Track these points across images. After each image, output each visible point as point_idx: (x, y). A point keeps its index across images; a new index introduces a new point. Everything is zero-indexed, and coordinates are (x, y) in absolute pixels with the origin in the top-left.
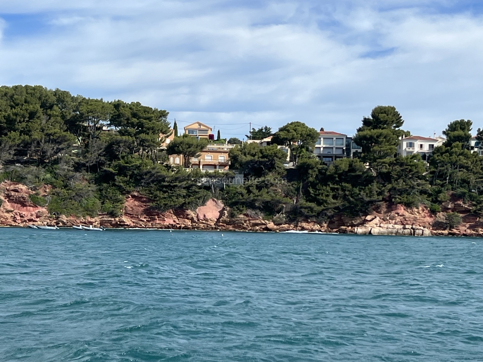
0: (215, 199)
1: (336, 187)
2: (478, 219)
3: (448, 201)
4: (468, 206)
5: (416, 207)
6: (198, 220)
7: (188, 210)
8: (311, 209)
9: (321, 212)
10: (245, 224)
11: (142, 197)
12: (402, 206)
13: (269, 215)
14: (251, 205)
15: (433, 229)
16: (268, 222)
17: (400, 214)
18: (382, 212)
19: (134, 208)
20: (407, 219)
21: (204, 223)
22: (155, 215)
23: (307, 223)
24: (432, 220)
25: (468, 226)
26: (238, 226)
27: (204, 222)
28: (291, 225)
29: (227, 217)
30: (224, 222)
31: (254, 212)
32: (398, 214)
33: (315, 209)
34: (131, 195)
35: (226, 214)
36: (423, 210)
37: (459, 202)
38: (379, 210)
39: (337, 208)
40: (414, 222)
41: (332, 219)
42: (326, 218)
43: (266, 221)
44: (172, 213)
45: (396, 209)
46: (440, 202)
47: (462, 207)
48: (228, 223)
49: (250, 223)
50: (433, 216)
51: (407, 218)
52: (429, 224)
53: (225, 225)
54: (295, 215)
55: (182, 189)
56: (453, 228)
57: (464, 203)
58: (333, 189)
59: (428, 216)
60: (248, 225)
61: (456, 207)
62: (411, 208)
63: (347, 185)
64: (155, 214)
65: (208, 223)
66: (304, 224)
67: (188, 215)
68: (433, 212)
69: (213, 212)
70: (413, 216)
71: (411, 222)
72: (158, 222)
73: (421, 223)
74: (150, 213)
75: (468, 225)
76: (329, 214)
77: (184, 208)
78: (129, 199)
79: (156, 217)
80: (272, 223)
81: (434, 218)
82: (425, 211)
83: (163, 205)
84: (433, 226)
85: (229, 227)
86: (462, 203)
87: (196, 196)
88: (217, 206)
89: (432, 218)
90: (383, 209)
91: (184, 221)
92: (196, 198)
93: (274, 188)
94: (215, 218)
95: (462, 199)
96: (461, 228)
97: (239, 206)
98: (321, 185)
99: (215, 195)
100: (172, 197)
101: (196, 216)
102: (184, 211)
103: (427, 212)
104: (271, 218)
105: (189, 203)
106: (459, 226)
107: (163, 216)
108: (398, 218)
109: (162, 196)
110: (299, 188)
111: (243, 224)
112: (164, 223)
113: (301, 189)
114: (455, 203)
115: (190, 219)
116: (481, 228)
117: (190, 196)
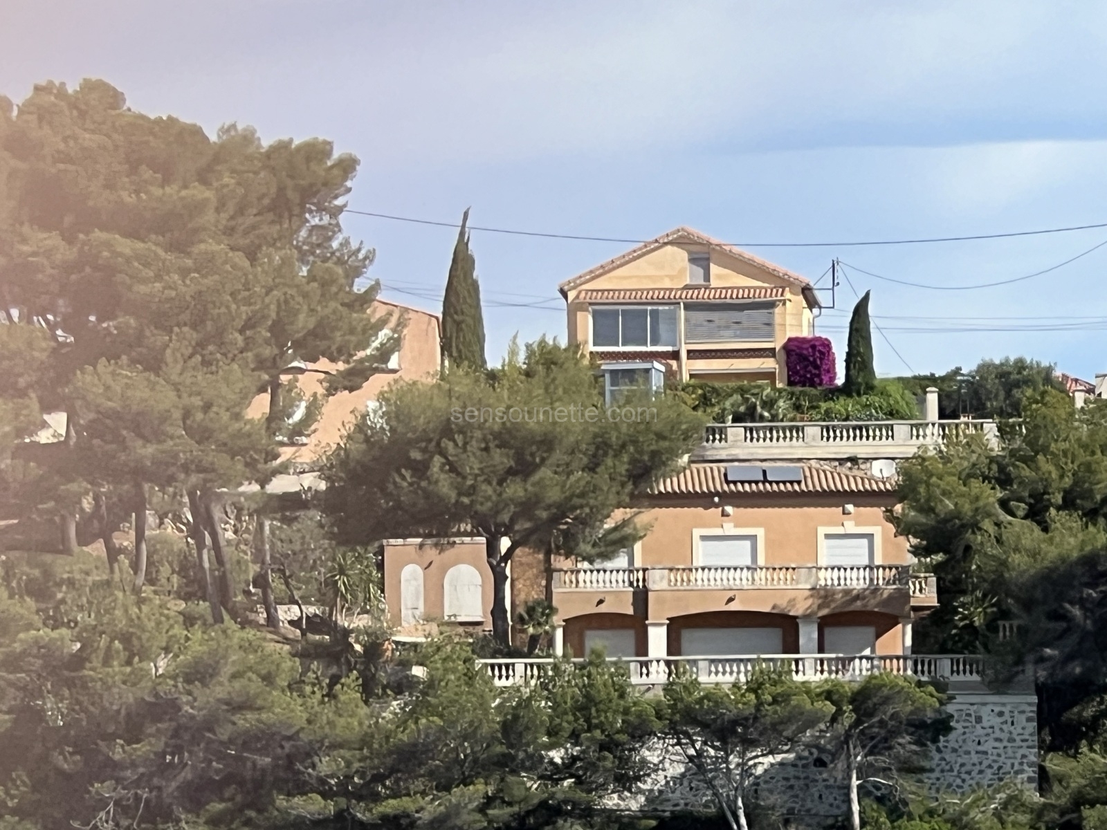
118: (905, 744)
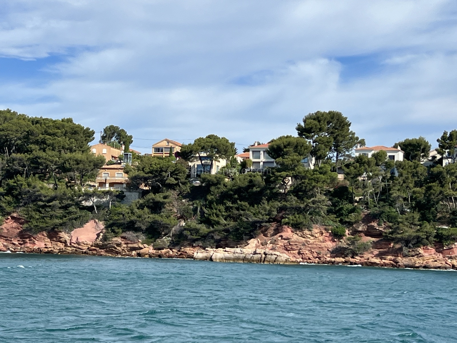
0: (97, 220)
1: (231, 205)
2: (392, 244)
3: (361, 222)
4: (385, 228)
5: (308, 229)
6: (70, 244)
7: (61, 232)
8: (197, 231)
9: (207, 234)
10: (118, 248)
11: (20, 219)
12: (288, 227)
13: (151, 238)
14: (131, 226)
15: (331, 257)
16: (147, 246)
17: (284, 237)
18: (269, 235)
19: (10, 229)
21: (74, 247)
22: (26, 238)
25: (378, 253)
26: (111, 250)
27: (75, 245)
28: (173, 250)
29: (101, 241)
30: (97, 245)
31: (135, 235)
32: (281, 236)
33: (201, 232)
34: (11, 217)
35: (101, 237)
36: (322, 234)
37: (373, 224)
38: (266, 233)
39: (227, 231)
40: (302, 247)
41: (220, 244)
42: (213, 241)
43: (145, 245)
44: (45, 234)
45: (282, 231)
46: (349, 224)
47: (376, 229)
48: (101, 247)
49: (127, 247)
50: (335, 240)
51: (292, 242)
52: (328, 250)
53: (97, 249)
54: (179, 238)
56: (357, 255)
57: (379, 225)
58: (227, 209)
59: (330, 240)
60: (125, 249)
61: (369, 230)
62: (302, 230)
63: (243, 203)
64: (27, 236)
65: (80, 247)
66: (188, 249)
67: (61, 238)
68: (336, 235)
69: (88, 235)
70: (304, 239)
71: (297, 247)
72: (28, 245)
73: (315, 248)
74: (23, 236)
75: (376, 252)
76: (217, 237)
77: (56, 229)
78: (9, 220)
79: (27, 240)
80: (151, 248)
81: (337, 242)
82: (324, 234)
83: (34, 226)
84: (332, 252)
85: (101, 252)
86: (376, 224)
87: (71, 217)
88: (97, 228)
89: (334, 243)
90: (271, 231)
91: (56, 245)
92: (71, 219)
93: (171, 208)
94: (90, 241)
95: (377, 219)
96: (367, 255)
97: (115, 228)
98: (216, 203)
99: (98, 216)
100: (45, 218)
101: (70, 239)
102: (57, 233)
103: (328, 236)
104: (152, 242)
105: (61, 225)
106: (365, 253)
107: (34, 238)
108: (281, 242)
109: (37, 217)
110: (197, 208)
111: (116, 248)
112: (34, 246)
113: (199, 208)
114: (368, 225)
115: (63, 243)
116: (393, 256)
117: (66, 217)
118: (115, 198)
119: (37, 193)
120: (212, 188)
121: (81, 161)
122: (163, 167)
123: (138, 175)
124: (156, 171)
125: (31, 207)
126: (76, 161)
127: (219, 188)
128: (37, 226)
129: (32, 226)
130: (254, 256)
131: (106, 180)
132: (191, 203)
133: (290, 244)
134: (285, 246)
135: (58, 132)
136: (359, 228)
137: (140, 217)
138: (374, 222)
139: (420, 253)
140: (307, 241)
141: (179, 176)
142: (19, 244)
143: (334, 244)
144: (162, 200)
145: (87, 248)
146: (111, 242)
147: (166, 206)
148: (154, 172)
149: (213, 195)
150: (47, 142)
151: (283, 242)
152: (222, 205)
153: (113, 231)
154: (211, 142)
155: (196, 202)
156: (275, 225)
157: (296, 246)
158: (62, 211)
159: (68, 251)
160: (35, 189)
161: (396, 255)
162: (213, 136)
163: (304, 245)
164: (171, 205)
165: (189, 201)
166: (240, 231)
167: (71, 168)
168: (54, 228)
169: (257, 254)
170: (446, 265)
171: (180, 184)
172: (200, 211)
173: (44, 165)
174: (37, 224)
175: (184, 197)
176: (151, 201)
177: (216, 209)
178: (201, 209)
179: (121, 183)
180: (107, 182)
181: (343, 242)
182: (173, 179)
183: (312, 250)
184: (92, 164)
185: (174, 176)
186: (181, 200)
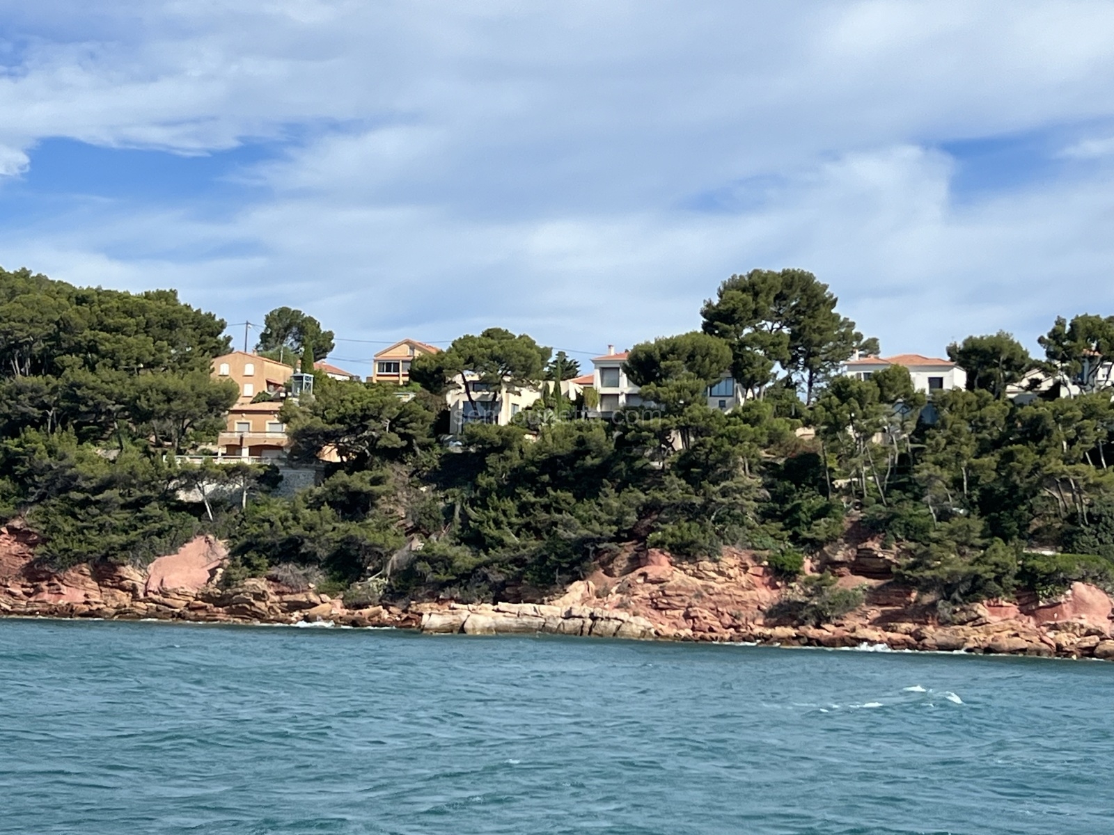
0: (211, 537)
1: (533, 499)
2: (914, 594)
3: (841, 540)
4: (898, 556)
5: (709, 556)
6: (145, 594)
7: (123, 565)
8: (447, 562)
9: (474, 571)
10: (258, 604)
11: (29, 533)
12: (662, 553)
13: (340, 579)
14: (290, 551)
15: (766, 625)
16: (328, 599)
17: (651, 577)
18: (617, 573)
20: (667, 592)
21: (154, 602)
22: (42, 580)
23: (437, 602)
24: (775, 596)
25: (878, 615)
26: (240, 609)
27: (156, 597)
28: (392, 609)
29: (217, 586)
30: (207, 598)
31: (301, 572)
32: (644, 575)
33: (457, 564)
34: (8, 528)
35: (218, 577)
36: (745, 568)
37: (870, 544)
38: (611, 566)
39: (519, 562)
40: (694, 601)
41: (503, 593)
42: (485, 587)
43: (323, 596)
44: (87, 571)
45: (647, 562)
46: (814, 545)
47: (876, 557)
48: (219, 602)
49: (282, 601)
50: (779, 584)
51: (671, 588)
52: (759, 608)
53: (209, 606)
54: (406, 580)
55: (117, 511)
56: (828, 620)
57: (884, 547)
58: (524, 509)
59: (766, 585)
60: (276, 607)
61: (862, 560)
62: (695, 561)
63: (560, 494)
64: (43, 576)
65: (166, 600)
66: (428, 605)
67: (123, 579)
68: (780, 573)
69: (189, 572)
70: (700, 582)
71: (683, 601)
72: (46, 596)
73: (726, 604)
75: (875, 613)
76: (498, 578)
77: (112, 559)
78: (3, 536)
79: (44, 585)
80: (339, 603)
81: (783, 590)
82: (750, 571)
83: (60, 551)
84: (769, 614)
85: (218, 612)
86: (877, 545)
87: (147, 528)
88: (210, 556)
89: (774, 591)
90: (621, 563)
91: (112, 595)
92: (145, 535)
93: (392, 507)
94: (193, 588)
95: (879, 533)
96: (851, 621)
97: (251, 554)
98: (497, 495)
99: (215, 527)
100: (85, 531)
101: (145, 581)
102: (114, 567)
103: (760, 574)
104: (341, 590)
105: (124, 548)
106: (848, 615)
107: (59, 580)
108: (643, 589)
109: (68, 529)
110: (452, 507)
111: (252, 604)
112: (59, 599)
113: (458, 508)
114: (859, 547)
115: (129, 591)
116: (914, 622)
117: (136, 528)
118: (255, 483)
119: (68, 472)
120: (491, 459)
121: (175, 393)
122: (368, 409)
123: (309, 428)
124: (353, 417)
125: (54, 506)
126: (165, 392)
127: (506, 459)
128: (66, 550)
129: (56, 551)
130: (566, 621)
131: (242, 439)
132: (441, 494)
133: (665, 595)
134: (652, 599)
135: (128, 325)
136: (835, 554)
137: (311, 528)
138: (872, 539)
139: (980, 616)
140: (706, 588)
141: (411, 428)
142: (25, 593)
143: (775, 593)
144: (367, 488)
145: (185, 603)
146: (240, 590)
147: (378, 501)
148: (348, 421)
149: (492, 475)
150: (101, 347)
151: (648, 588)
152: (512, 500)
153: (247, 563)
154: (490, 346)
155: (453, 493)
156: (632, 548)
157: (679, 599)
158: (128, 515)
159: (137, 610)
160: (63, 463)
161: (923, 620)
162: (498, 330)
163: (699, 595)
164: (392, 499)
165: (437, 489)
166: (548, 563)
167: (153, 412)
168: (107, 555)
169: (574, 617)
170: (1042, 644)
171: (417, 449)
172: (460, 515)
173: (91, 403)
174: (67, 546)
175: (426, 481)
176: (341, 489)
177: (496, 509)
178: (462, 508)
179: (278, 448)
180: (244, 445)
181: (798, 588)
182: (395, 437)
183: (720, 609)
184: (203, 400)
185: (398, 429)
186: (417, 488)
